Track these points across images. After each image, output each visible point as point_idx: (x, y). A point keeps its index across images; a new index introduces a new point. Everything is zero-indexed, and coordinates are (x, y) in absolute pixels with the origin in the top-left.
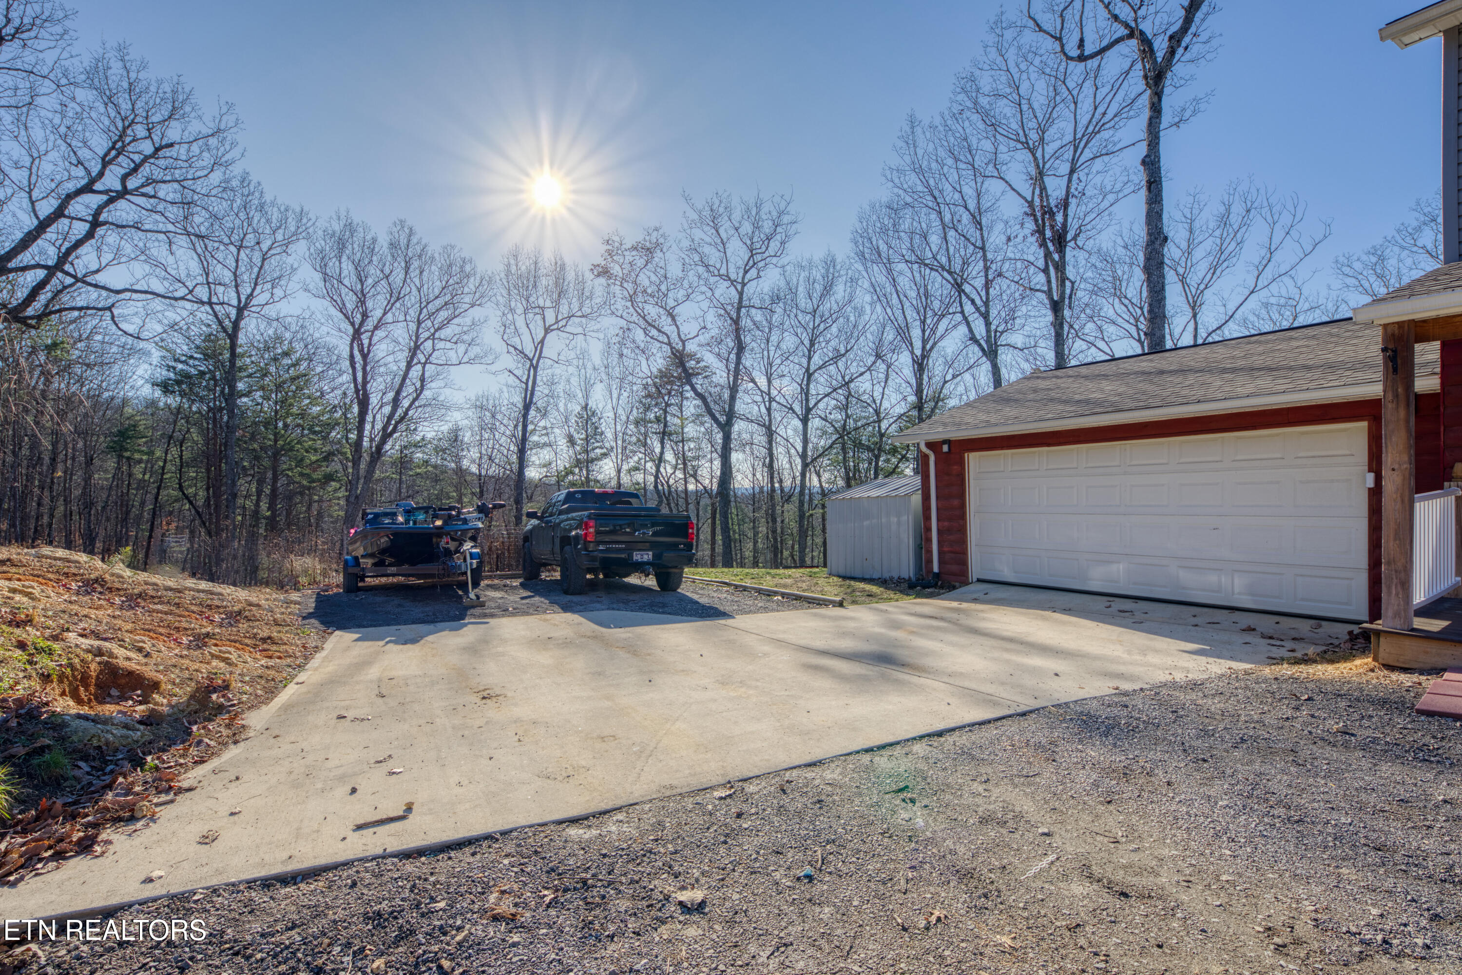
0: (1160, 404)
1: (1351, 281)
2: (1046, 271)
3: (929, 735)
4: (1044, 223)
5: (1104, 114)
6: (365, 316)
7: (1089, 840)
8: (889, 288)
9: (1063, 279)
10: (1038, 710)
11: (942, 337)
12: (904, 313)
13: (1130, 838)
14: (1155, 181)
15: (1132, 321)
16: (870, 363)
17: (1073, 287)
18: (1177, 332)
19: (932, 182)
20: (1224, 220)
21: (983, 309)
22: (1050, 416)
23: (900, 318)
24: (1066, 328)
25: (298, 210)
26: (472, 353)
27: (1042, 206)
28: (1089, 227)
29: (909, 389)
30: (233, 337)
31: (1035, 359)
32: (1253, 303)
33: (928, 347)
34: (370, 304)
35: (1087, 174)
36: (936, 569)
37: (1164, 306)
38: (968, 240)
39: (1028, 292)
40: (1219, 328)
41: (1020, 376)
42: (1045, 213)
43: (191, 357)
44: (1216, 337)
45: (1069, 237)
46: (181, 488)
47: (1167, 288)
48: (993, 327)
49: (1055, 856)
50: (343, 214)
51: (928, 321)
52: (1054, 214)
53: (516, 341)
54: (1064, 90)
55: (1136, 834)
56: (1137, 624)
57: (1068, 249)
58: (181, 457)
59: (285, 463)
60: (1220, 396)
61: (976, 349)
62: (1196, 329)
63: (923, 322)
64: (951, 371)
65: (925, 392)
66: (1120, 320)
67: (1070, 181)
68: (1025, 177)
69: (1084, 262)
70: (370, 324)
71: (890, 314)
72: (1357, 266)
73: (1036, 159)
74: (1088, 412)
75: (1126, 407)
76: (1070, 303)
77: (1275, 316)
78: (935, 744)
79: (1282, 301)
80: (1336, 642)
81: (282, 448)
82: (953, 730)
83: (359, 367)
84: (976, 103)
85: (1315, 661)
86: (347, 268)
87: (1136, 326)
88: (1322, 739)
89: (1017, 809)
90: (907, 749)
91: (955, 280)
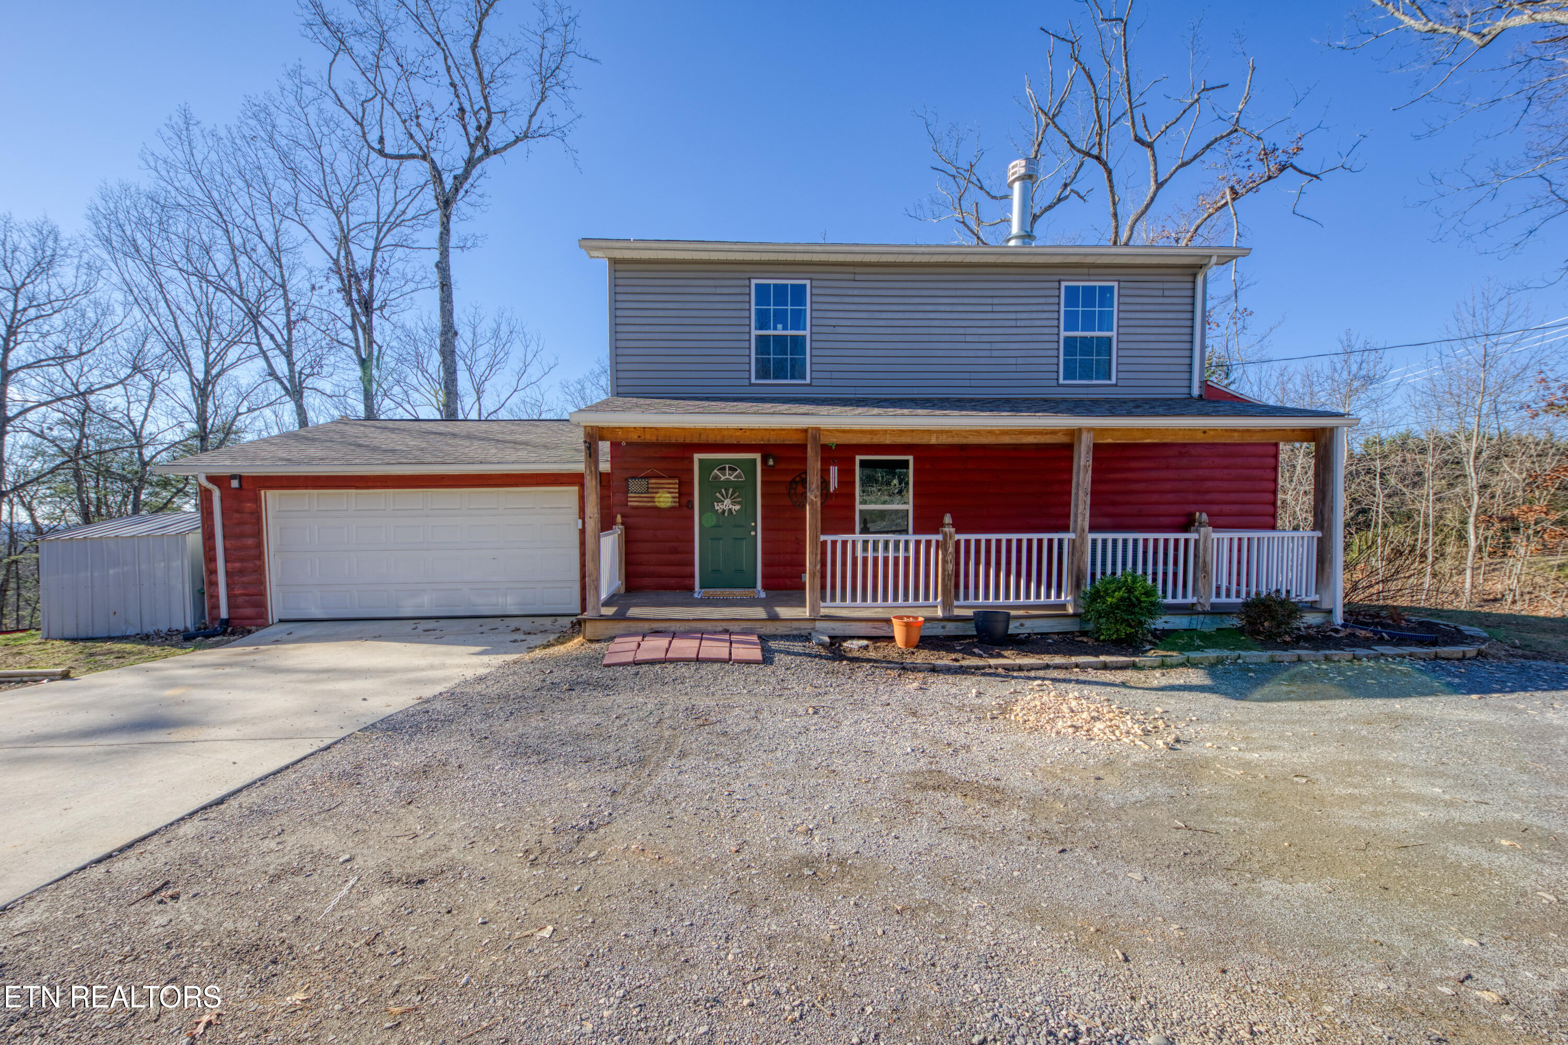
0: (453, 461)
1: (569, 398)
2: (353, 328)
3: (204, 808)
4: (350, 286)
5: (404, 212)
7: (391, 846)
8: (153, 293)
9: (370, 342)
10: (343, 739)
11: (233, 365)
12: (177, 327)
13: (428, 827)
14: (446, 285)
15: (432, 392)
16: (123, 376)
17: (380, 350)
18: (467, 409)
19: (215, 194)
20: (496, 334)
21: (285, 348)
22: (357, 461)
23: (172, 332)
24: (375, 386)
27: (348, 269)
28: (393, 303)
29: (187, 415)
31: (345, 408)
32: (515, 399)
33: (214, 372)
35: (391, 257)
36: (224, 614)
37: (456, 386)
38: (265, 273)
39: (336, 344)
40: (495, 412)
41: (329, 420)
42: (350, 276)
44: (492, 417)
45: (375, 305)
47: (458, 372)
48: (297, 369)
49: (356, 878)
51: (214, 344)
52: (360, 280)
54: (366, 173)
55: (433, 822)
56: (439, 639)
57: (374, 316)
60: (495, 460)
61: (278, 387)
62: (480, 409)
63: (207, 343)
64: (245, 403)
65: (211, 421)
66: (422, 390)
67: (374, 256)
68: (329, 235)
69: (390, 332)
71: (156, 324)
72: (572, 388)
73: (340, 222)
74: (394, 462)
75: (426, 461)
76: (378, 364)
77: (529, 411)
78: (214, 815)
79: (533, 402)
80: (564, 630)
82: (240, 790)
84: (271, 138)
85: (553, 645)
87: (436, 397)
88: (558, 698)
89: (316, 849)
90: (169, 836)
91: (249, 309)
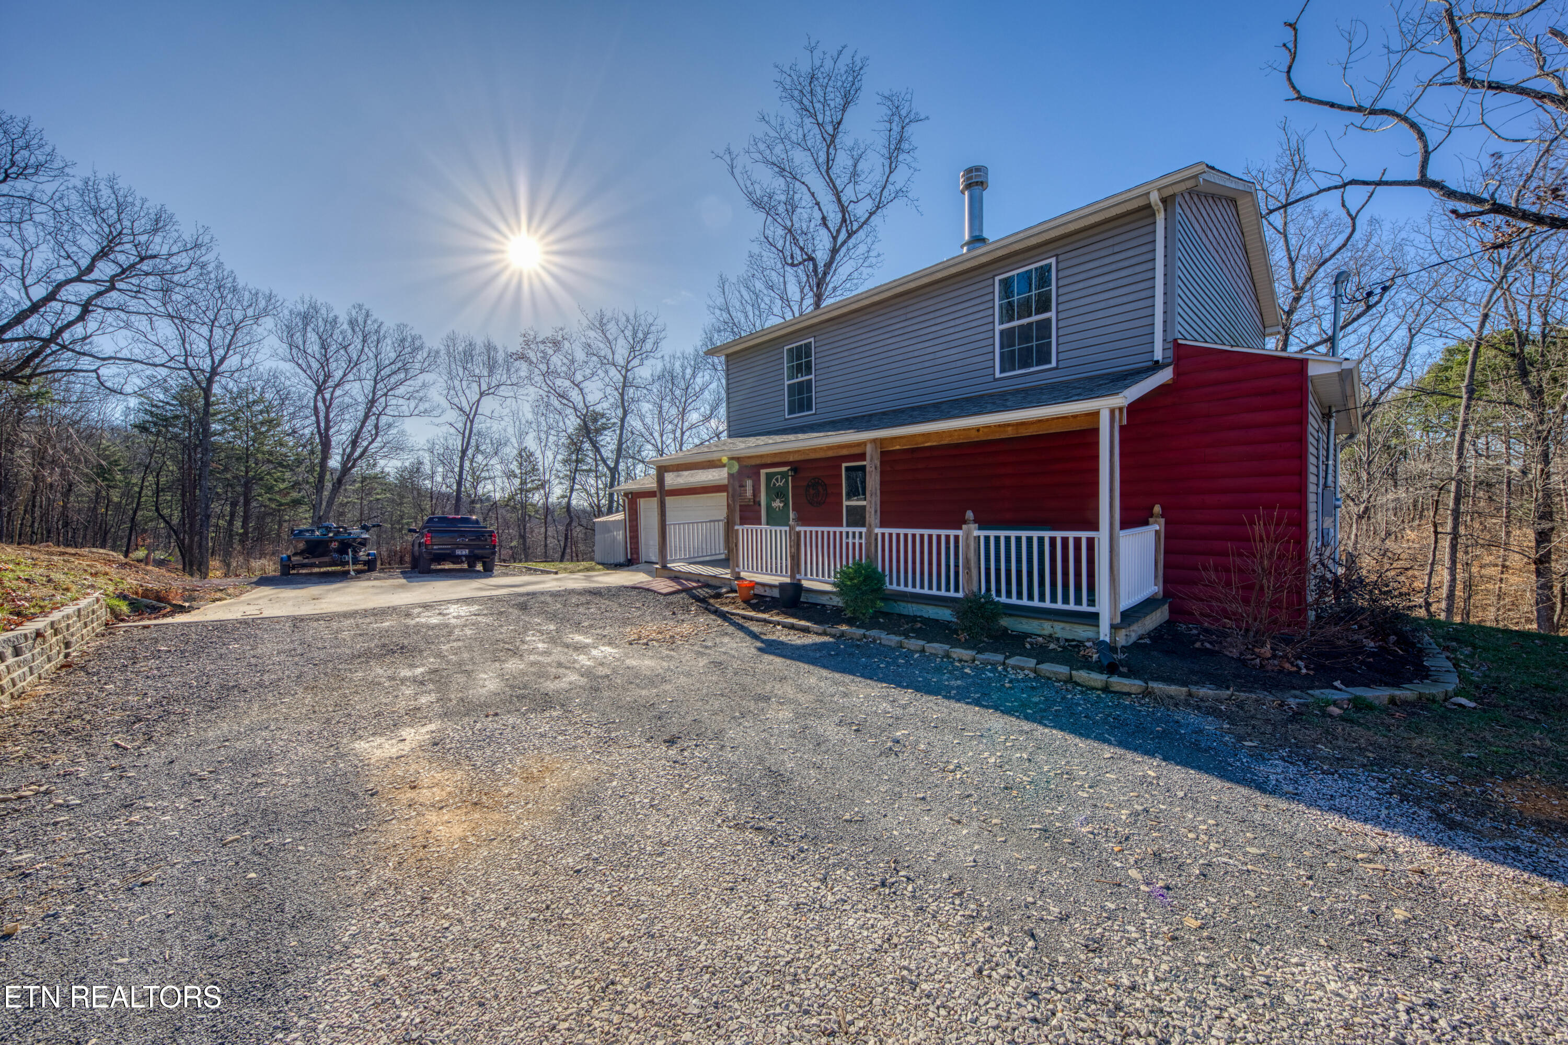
6: (328, 376)
25: (267, 292)
26: (422, 407)
30: (207, 392)
34: (333, 366)
43: (168, 403)
46: (157, 510)
50: (307, 299)
53: (456, 400)
58: (157, 484)
59: (257, 490)
70: (330, 383)
81: (253, 478)
83: (322, 415)
86: (312, 337)
